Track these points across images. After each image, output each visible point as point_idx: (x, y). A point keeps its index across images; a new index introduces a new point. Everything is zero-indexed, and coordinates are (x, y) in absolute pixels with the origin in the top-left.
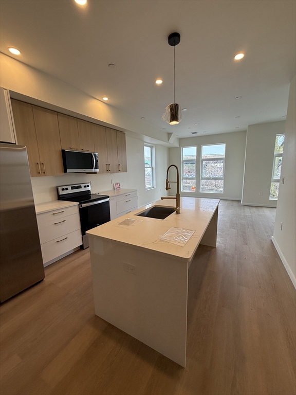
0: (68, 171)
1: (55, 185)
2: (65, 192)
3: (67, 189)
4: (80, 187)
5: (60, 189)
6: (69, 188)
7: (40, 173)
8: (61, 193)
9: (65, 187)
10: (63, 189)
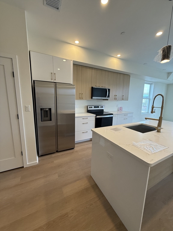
0: (93, 98)
1: (87, 105)
2: (91, 109)
3: (92, 107)
4: (98, 107)
5: (89, 107)
6: (93, 107)
7: (81, 98)
8: (89, 109)
9: (91, 106)
10: (90, 107)
